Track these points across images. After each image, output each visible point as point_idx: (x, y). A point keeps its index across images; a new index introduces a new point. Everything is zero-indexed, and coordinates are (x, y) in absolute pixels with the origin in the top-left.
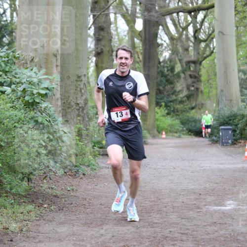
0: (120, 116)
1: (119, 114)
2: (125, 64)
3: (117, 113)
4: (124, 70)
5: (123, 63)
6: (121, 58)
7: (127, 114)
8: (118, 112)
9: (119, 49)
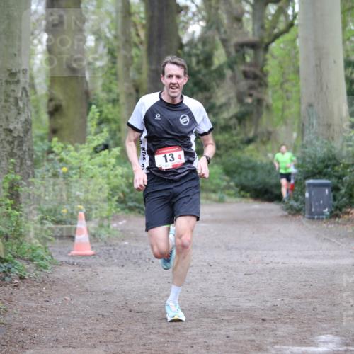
2: (177, 86)
4: (176, 95)
5: (174, 84)
9: (166, 63)
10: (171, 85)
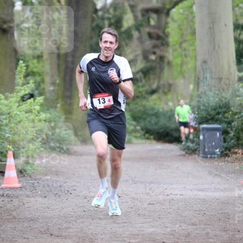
0: (103, 103)
1: (102, 101)
2: (110, 49)
3: (99, 100)
5: (108, 48)
6: (106, 42)
7: (109, 101)
8: (101, 99)
9: (104, 32)
10: (106, 49)
